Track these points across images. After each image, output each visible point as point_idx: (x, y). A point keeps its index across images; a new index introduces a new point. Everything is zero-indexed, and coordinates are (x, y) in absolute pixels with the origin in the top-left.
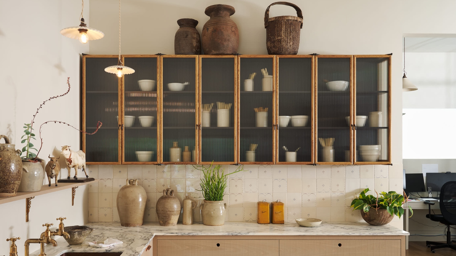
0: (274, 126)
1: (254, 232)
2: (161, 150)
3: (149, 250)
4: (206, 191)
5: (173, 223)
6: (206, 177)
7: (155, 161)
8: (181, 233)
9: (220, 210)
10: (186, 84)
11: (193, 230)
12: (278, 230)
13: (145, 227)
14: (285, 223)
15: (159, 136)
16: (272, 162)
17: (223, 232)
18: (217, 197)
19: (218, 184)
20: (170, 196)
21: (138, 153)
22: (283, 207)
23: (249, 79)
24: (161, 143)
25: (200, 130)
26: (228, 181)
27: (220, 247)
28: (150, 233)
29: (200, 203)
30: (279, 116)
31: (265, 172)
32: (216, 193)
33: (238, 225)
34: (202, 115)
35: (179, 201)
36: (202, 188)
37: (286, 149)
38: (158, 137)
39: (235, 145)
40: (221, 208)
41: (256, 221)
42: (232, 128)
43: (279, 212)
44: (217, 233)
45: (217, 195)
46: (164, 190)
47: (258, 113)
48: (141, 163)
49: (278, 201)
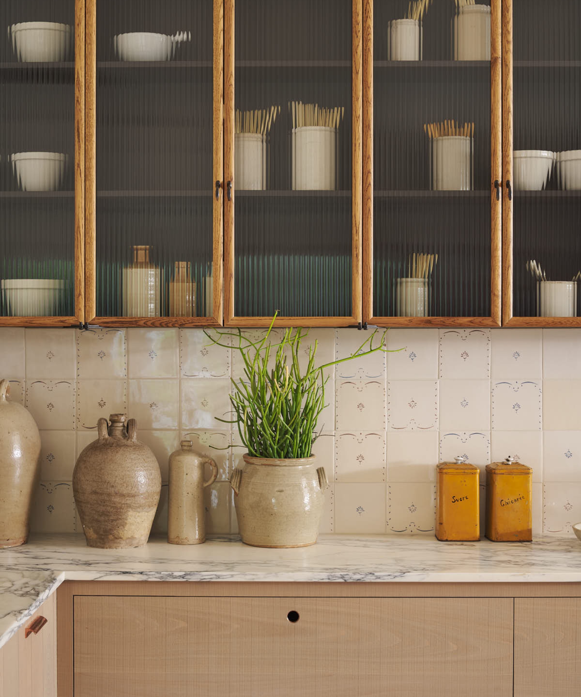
0: (496, 185)
1: (423, 569)
2: (88, 274)
3: (36, 633)
4: (252, 425)
5: (132, 538)
6: (251, 373)
7: (67, 315)
8: (157, 573)
9: (300, 490)
10: (182, 37)
11: (202, 563)
12: (509, 562)
13: (34, 550)
14: (534, 540)
15: (82, 222)
16: (490, 315)
17: (312, 569)
18: (291, 445)
19: (295, 398)
20: (124, 441)
21: (10, 284)
22: (527, 481)
23: (407, 18)
24: (91, 247)
25: (229, 199)
26: (330, 388)
27: (298, 623)
28: (48, 573)
29: (230, 467)
30: (515, 149)
31: (465, 355)
32: (286, 432)
33: (365, 546)
34: (237, 147)
35: (154, 458)
36: (238, 411)
37: (539, 271)
38: (79, 227)
39: (357, 256)
40: (304, 483)
41: (433, 532)
42: (345, 193)
43: (512, 498)
44: (288, 572)
45: (292, 436)
46: (101, 420)
47: (440, 143)
48: (16, 321)
49: (511, 459)
